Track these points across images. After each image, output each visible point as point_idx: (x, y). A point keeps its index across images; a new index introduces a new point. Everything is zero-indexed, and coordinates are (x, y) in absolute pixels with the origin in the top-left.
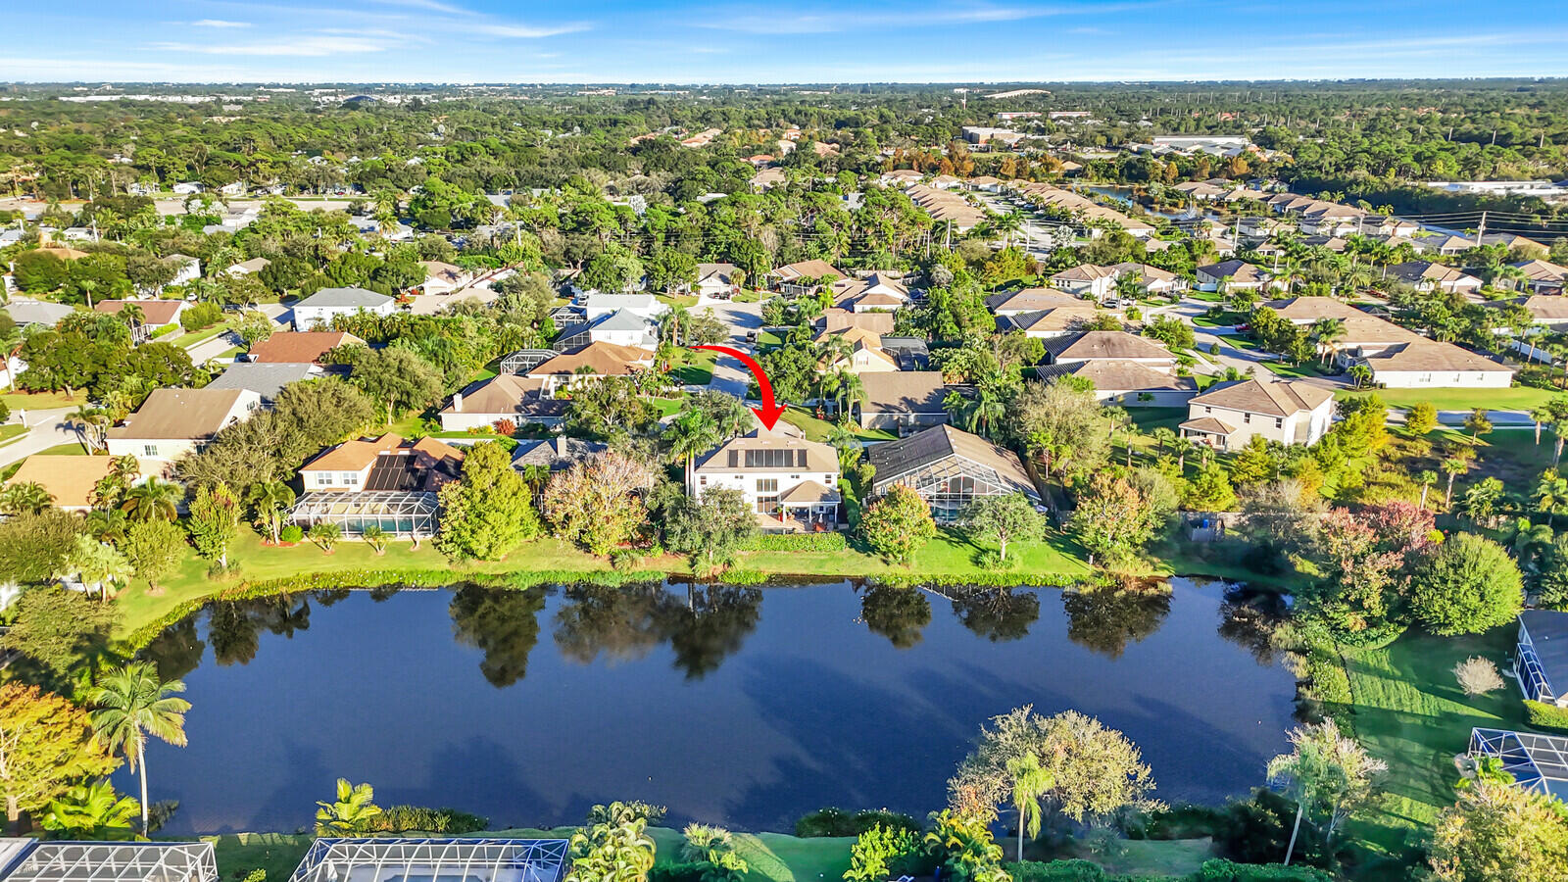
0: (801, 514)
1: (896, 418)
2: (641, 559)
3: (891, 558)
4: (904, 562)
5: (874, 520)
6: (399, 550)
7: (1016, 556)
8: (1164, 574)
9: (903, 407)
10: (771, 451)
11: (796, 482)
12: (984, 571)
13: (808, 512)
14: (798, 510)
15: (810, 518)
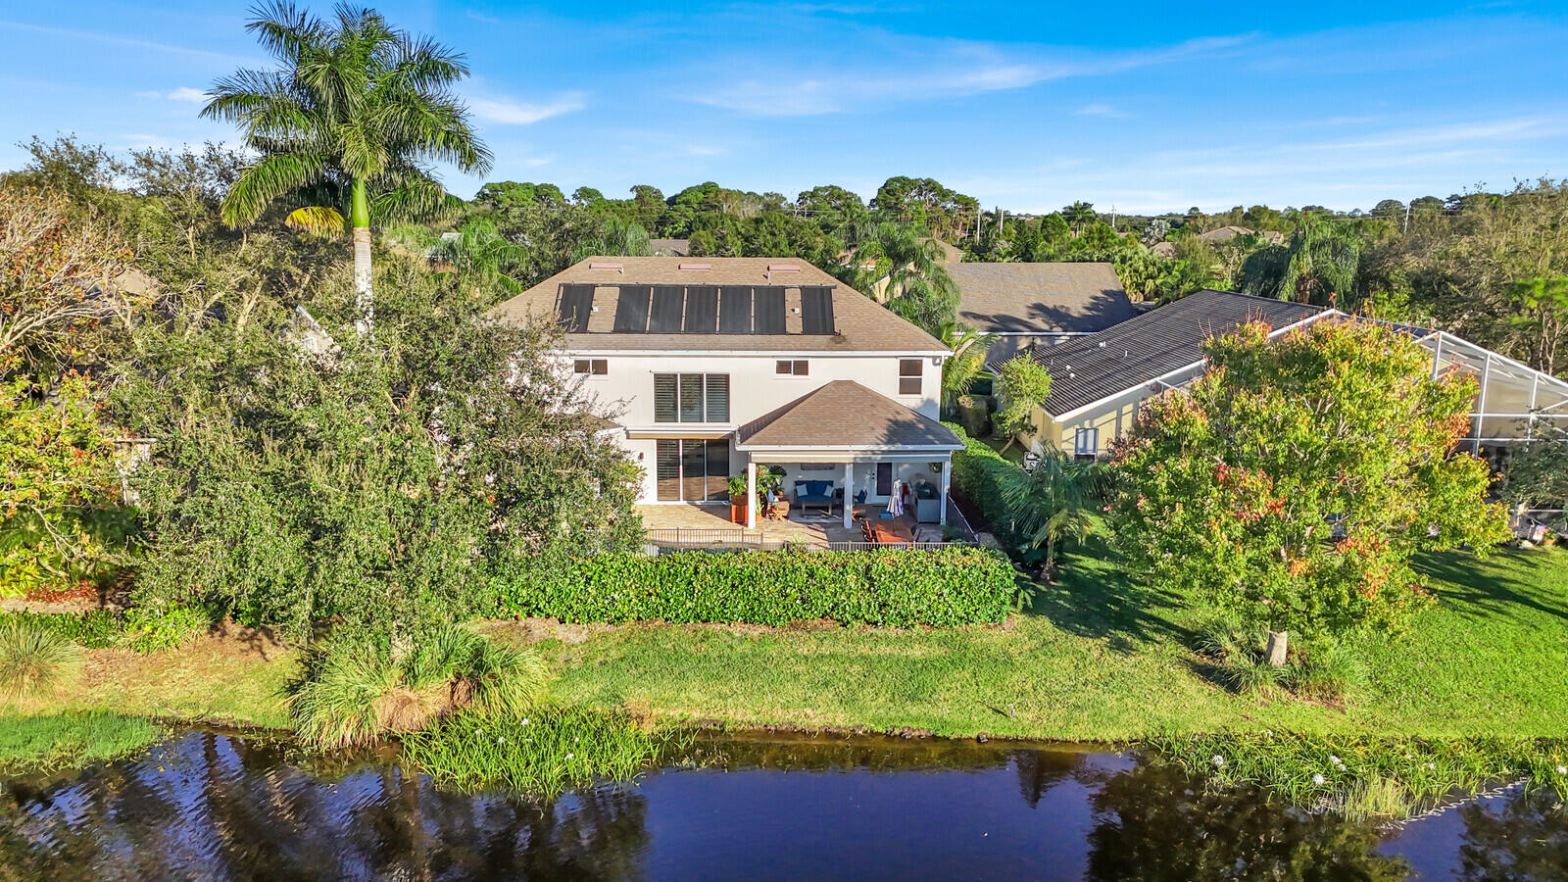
0: (814, 497)
1: (1023, 344)
3: (1234, 657)
10: (710, 291)
11: (795, 387)
13: (840, 493)
14: (802, 491)
15: (849, 507)
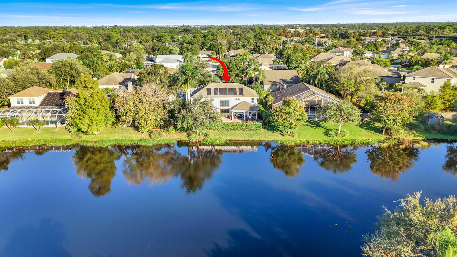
0: (240, 116)
1: (278, 87)
2: (164, 134)
3: (285, 133)
4: (292, 135)
5: (277, 113)
6: (47, 131)
7: (345, 130)
8: (420, 138)
9: (281, 82)
10: (226, 88)
11: (238, 102)
12: (331, 138)
13: (244, 115)
14: (239, 115)
15: (245, 117)
